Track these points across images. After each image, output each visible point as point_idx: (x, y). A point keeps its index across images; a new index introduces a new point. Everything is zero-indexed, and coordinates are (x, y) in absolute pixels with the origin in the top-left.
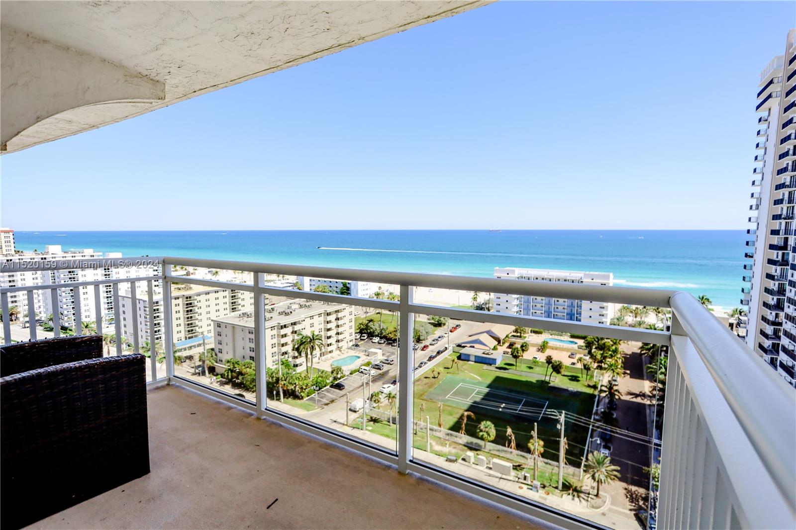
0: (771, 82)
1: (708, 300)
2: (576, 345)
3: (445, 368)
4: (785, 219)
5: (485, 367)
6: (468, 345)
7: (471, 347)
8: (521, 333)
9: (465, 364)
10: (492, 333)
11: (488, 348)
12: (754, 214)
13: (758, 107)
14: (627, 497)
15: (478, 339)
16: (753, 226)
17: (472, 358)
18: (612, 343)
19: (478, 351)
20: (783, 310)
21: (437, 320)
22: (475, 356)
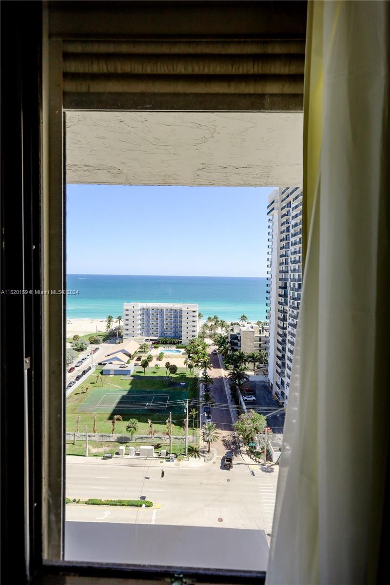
0: (273, 202)
1: (246, 317)
2: (181, 353)
3: (91, 383)
4: (285, 273)
5: (122, 377)
6: (107, 363)
7: (109, 364)
8: (145, 349)
9: (106, 377)
10: (125, 351)
11: (123, 363)
12: (269, 269)
13: (268, 214)
14: (224, 446)
15: (116, 357)
16: (269, 276)
17: (112, 372)
18: (202, 349)
19: (116, 366)
20: (286, 321)
21: (79, 346)
22: (114, 370)
